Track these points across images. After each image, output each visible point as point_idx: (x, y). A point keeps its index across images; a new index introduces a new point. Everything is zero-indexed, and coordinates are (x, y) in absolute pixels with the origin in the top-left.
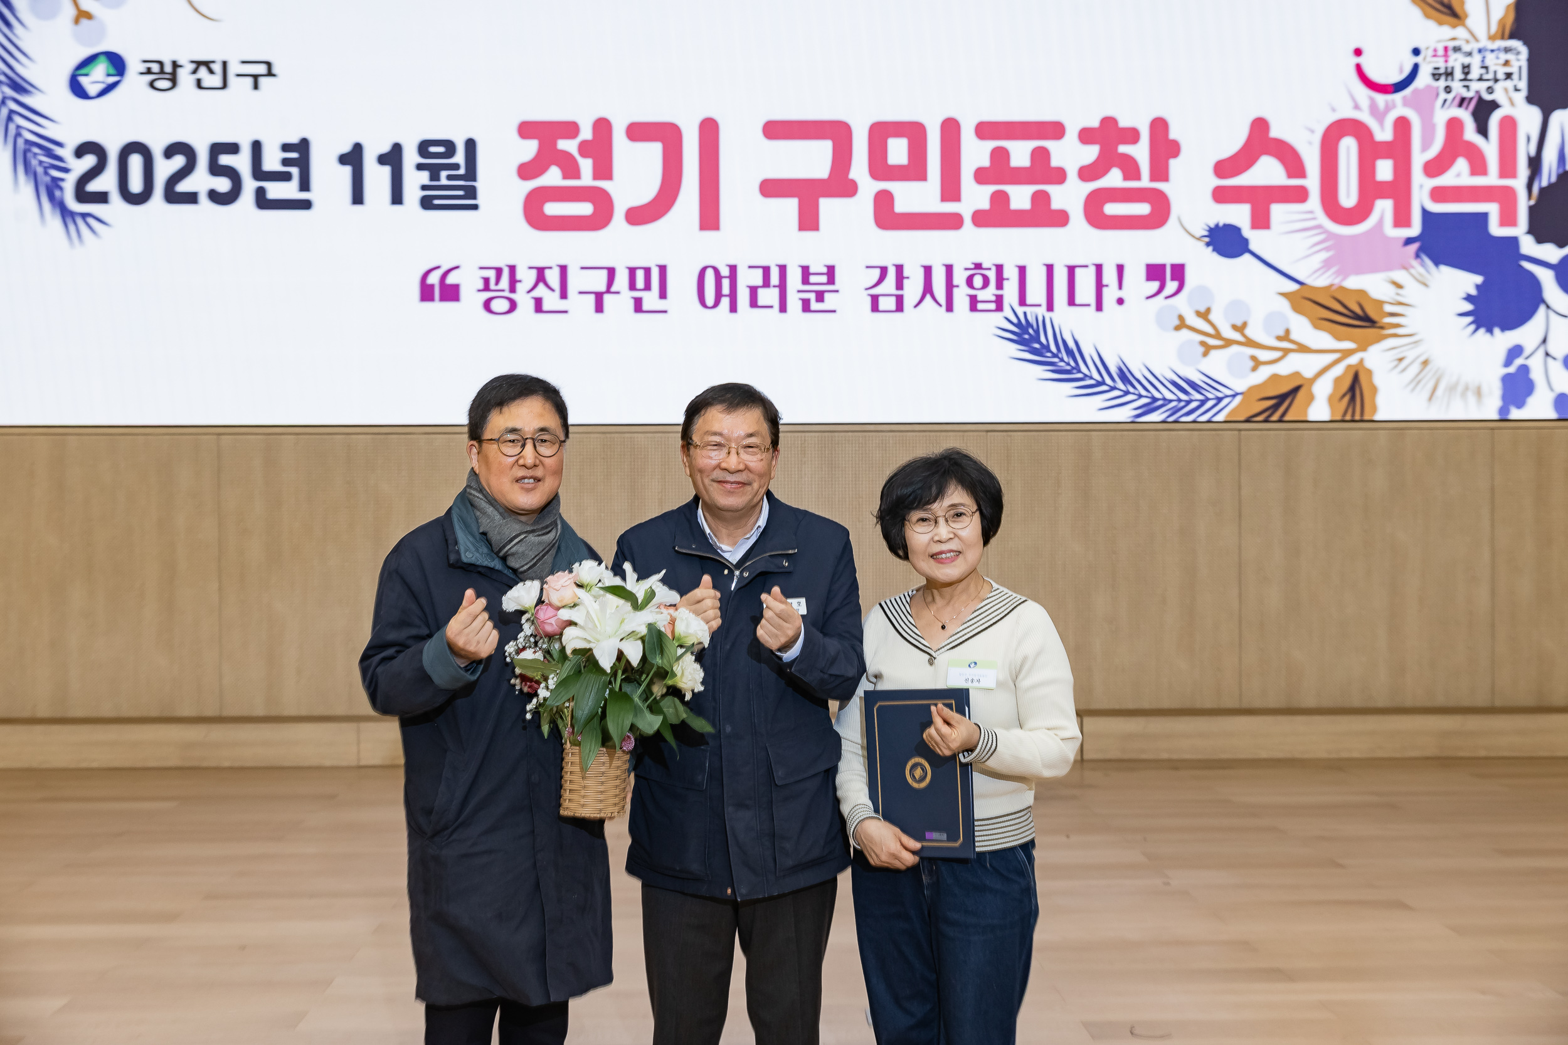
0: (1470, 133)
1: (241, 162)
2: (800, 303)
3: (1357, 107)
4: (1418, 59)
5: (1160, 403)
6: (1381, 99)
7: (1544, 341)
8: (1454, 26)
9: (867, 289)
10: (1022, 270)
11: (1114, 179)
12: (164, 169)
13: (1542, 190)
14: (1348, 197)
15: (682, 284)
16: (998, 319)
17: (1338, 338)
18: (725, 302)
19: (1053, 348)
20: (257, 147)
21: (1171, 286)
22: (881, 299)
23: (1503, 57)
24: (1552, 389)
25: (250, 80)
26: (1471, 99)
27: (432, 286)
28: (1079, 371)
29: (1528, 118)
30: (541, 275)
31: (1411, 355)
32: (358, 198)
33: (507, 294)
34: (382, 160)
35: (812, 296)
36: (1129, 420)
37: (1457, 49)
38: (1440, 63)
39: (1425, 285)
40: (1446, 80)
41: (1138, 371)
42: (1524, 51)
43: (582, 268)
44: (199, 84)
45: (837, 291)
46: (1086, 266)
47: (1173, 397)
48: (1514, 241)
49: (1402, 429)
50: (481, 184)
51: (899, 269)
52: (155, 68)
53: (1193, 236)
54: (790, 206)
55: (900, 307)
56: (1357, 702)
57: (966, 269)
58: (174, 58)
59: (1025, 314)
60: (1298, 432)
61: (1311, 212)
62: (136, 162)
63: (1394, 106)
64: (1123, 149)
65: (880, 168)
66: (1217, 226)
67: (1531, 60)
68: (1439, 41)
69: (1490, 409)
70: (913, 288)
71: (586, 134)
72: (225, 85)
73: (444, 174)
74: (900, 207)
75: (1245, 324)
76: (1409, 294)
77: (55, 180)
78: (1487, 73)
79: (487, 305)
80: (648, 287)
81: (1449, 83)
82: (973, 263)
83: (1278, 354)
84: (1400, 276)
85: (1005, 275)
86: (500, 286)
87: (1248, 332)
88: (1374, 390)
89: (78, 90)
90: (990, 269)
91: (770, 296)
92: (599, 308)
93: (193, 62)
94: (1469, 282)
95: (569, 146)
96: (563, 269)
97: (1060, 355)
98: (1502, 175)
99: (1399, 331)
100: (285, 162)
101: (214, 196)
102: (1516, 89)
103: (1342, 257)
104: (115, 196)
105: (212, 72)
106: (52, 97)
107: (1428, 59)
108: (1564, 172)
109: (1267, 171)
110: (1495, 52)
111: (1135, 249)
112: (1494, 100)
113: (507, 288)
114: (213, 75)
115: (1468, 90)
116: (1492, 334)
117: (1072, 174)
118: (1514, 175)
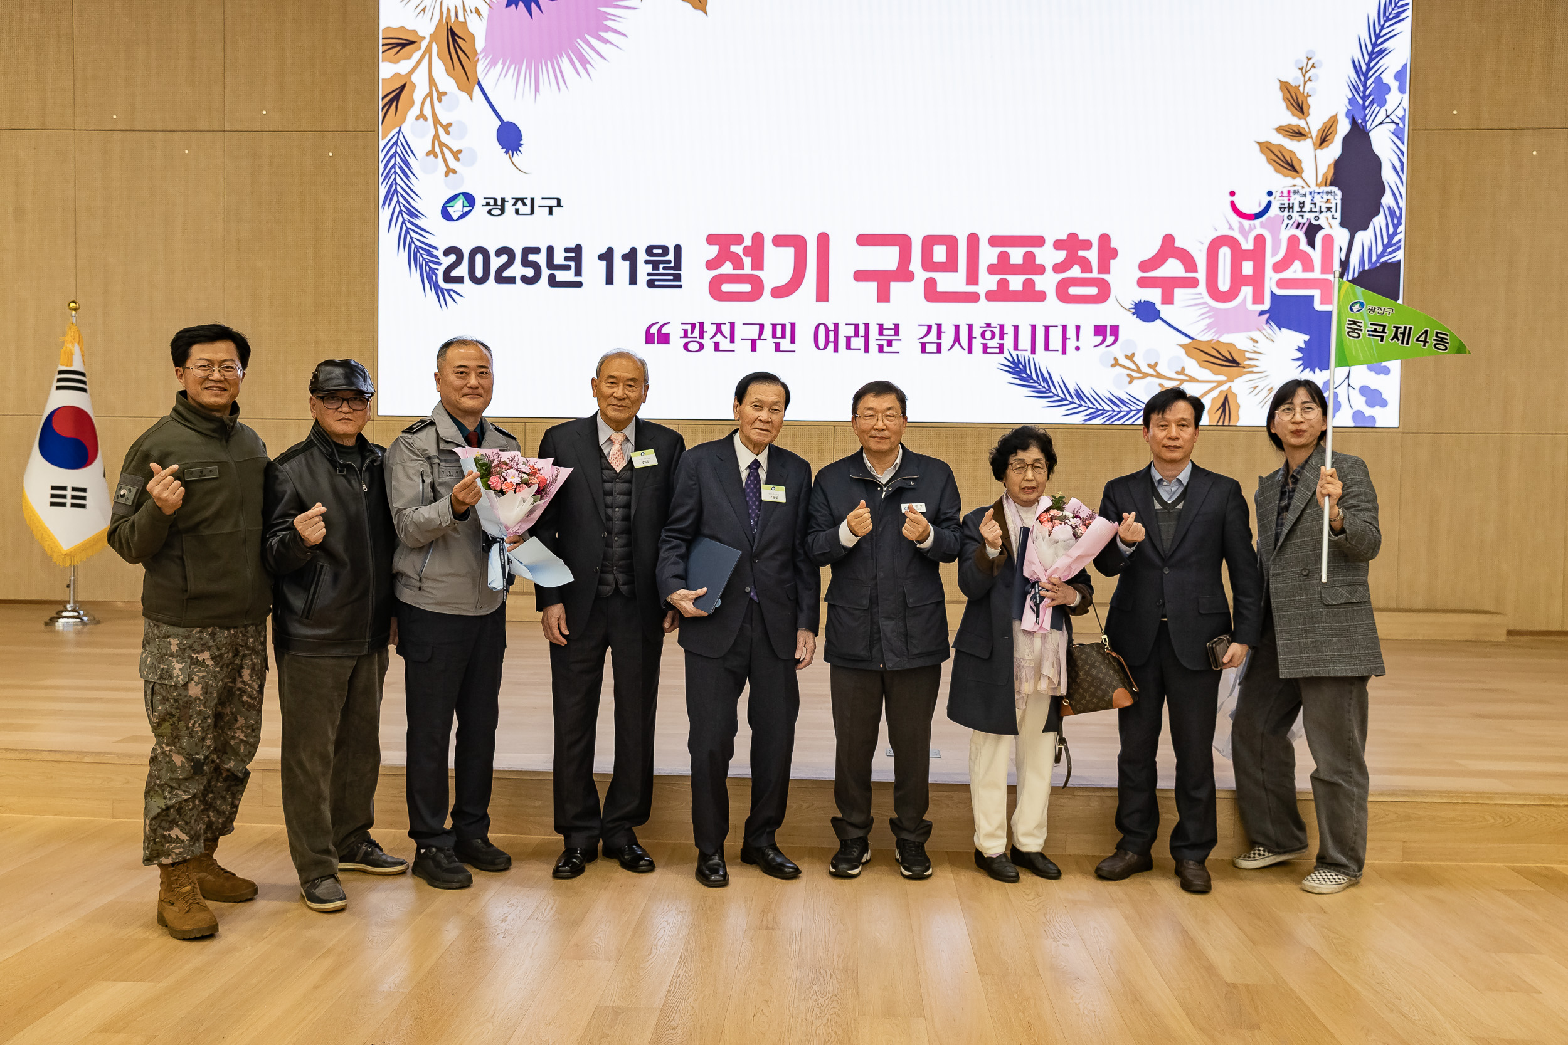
0: (1303, 245)
1: (541, 259)
2: (877, 347)
3: (1231, 228)
4: (1271, 198)
5: (1101, 412)
6: (1246, 223)
7: (1348, 376)
8: (1294, 178)
9: (919, 339)
10: (1016, 328)
11: (1075, 272)
12: (496, 263)
14: (1224, 284)
15: (804, 335)
16: (1000, 358)
17: (1216, 374)
18: (831, 345)
19: (1034, 377)
20: (550, 250)
21: (1110, 339)
22: (927, 345)
23: (1326, 197)
24: (1352, 408)
25: (547, 209)
26: (1305, 223)
27: (653, 335)
28: (1051, 392)
29: (1341, 236)
30: (719, 327)
31: (1262, 385)
32: (610, 280)
33: (698, 340)
34: (624, 257)
35: (885, 343)
36: (1081, 423)
37: (1295, 192)
38: (1286, 202)
39: (1273, 341)
40: (1289, 211)
41: (1087, 392)
42: (1339, 193)
43: (744, 324)
44: (517, 212)
45: (900, 340)
46: (1057, 326)
47: (1110, 409)
49: (1255, 431)
50: (683, 273)
51: (939, 326)
52: (492, 202)
53: (1125, 308)
54: (873, 287)
55: (939, 351)
57: (981, 327)
58: (503, 197)
59: (1017, 355)
61: (1200, 294)
62: (479, 258)
63: (1255, 228)
64: (1081, 253)
65: (928, 264)
66: (1140, 302)
67: (1342, 199)
68: (1284, 187)
70: (948, 338)
71: (748, 242)
72: (532, 212)
73: (661, 266)
74: (940, 288)
75: (1156, 364)
76: (1260, 347)
77: (432, 269)
78: (1315, 207)
79: (686, 347)
80: (783, 336)
81: (1291, 213)
82: (985, 324)
84: (1256, 335)
85: (1005, 331)
86: (693, 335)
87: (1158, 369)
88: (1239, 406)
89: (446, 215)
90: (996, 327)
91: (857, 342)
92: (754, 349)
93: (512, 199)
94: (1300, 339)
95: (737, 249)
96: (732, 325)
97: (1039, 382)
98: (1323, 272)
99: (1255, 370)
100: (567, 259)
101: (525, 279)
102: (1333, 218)
103: (1219, 322)
104: (467, 279)
105: (525, 204)
106: (431, 220)
107: (1278, 198)
108: (1364, 270)
109: (1173, 268)
110: (1321, 194)
111: (1089, 316)
112: (1319, 225)
113: (698, 335)
114: (525, 207)
115: (1303, 218)
116: (1314, 372)
117: (1049, 269)
118: (1331, 271)
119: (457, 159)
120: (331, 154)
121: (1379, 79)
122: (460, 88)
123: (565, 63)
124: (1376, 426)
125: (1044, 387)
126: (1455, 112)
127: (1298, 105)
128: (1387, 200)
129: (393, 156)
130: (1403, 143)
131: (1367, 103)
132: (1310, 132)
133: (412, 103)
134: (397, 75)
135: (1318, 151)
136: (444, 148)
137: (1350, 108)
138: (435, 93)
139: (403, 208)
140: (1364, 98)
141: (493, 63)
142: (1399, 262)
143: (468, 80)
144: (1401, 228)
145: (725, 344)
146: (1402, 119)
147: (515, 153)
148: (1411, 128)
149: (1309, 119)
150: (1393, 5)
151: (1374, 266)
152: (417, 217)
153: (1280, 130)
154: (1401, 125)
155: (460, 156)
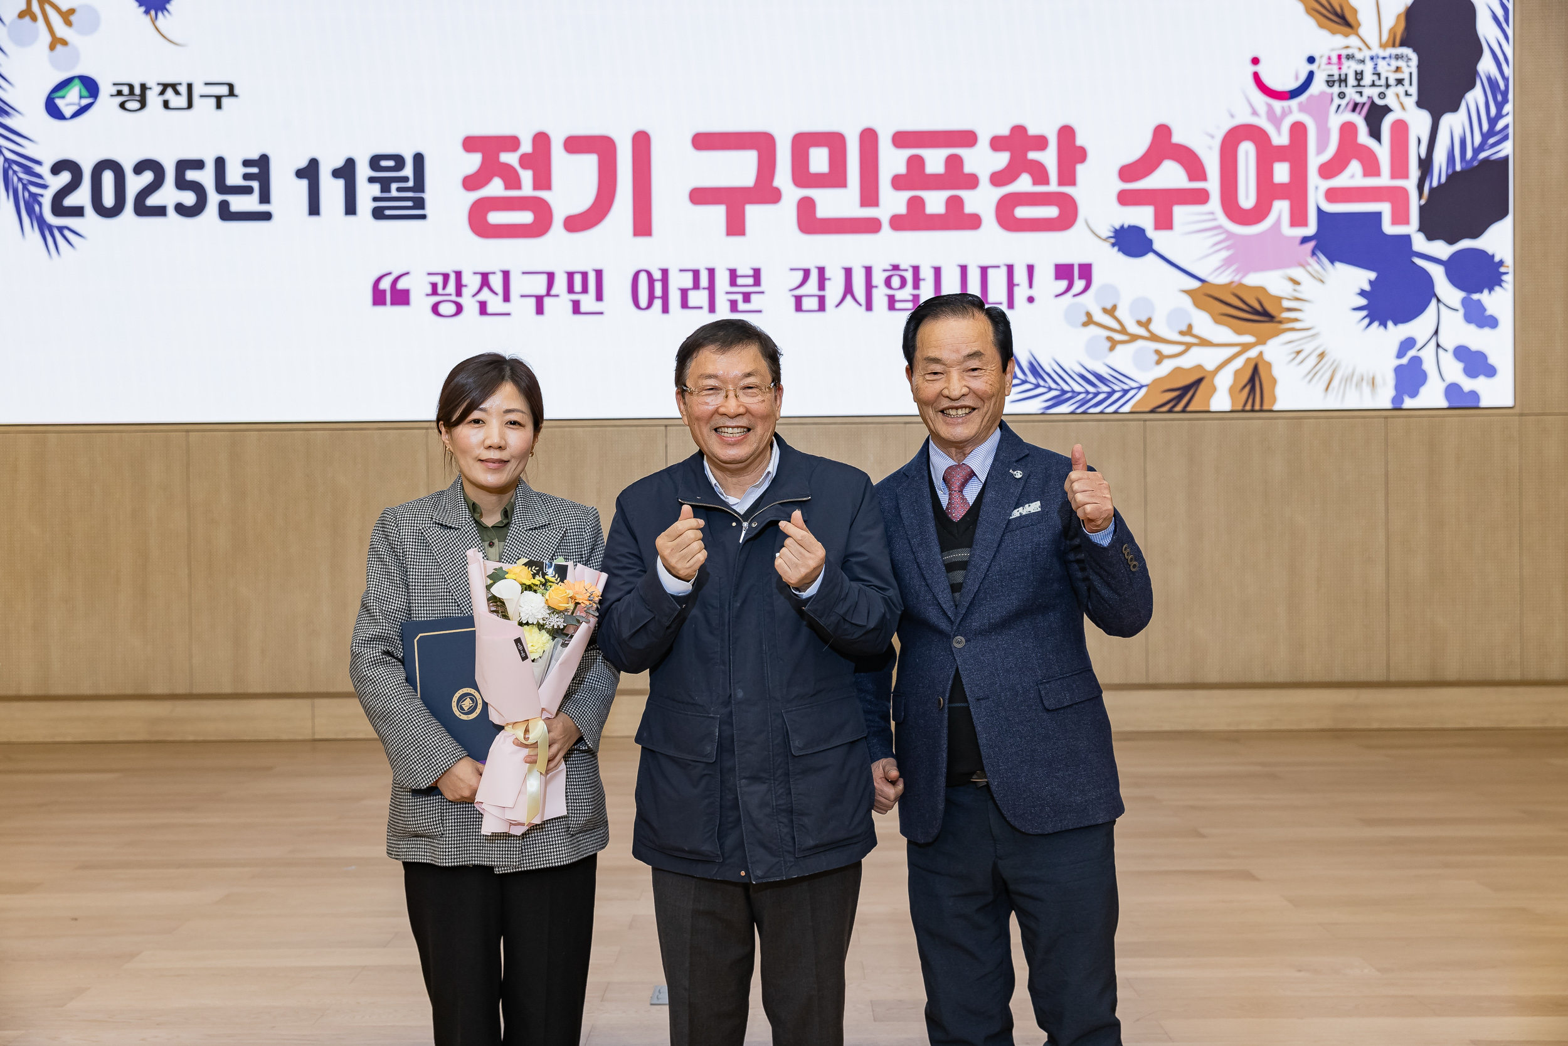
0: (1363, 136)
1: (206, 177)
2: (728, 305)
3: (1255, 113)
4: (1313, 67)
5: (1069, 395)
6: (1278, 105)
7: (1436, 332)
8: (1346, 35)
9: (791, 290)
10: (937, 271)
11: (1024, 184)
12: (135, 184)
13: (1432, 190)
14: (1247, 198)
15: (617, 287)
17: (1239, 332)
18: (658, 303)
20: (220, 163)
21: (1079, 285)
22: (804, 300)
23: (1394, 64)
24: (1444, 381)
25: (213, 101)
26: (1364, 104)
27: (384, 291)
29: (1419, 122)
30: (485, 278)
31: (1308, 348)
32: (314, 209)
33: (454, 298)
34: (336, 173)
35: (739, 298)
36: (1040, 412)
37: (1350, 57)
38: (1335, 70)
39: (1322, 282)
40: (1340, 86)
41: (1047, 364)
42: (1414, 57)
43: (523, 273)
44: (166, 104)
45: (763, 293)
46: (999, 267)
47: (1082, 390)
48: (1407, 239)
49: (1301, 418)
50: (428, 196)
51: (821, 271)
52: (126, 90)
53: (1100, 237)
54: (717, 213)
55: (822, 307)
56: (1258, 678)
57: (884, 270)
58: (143, 82)
60: (1201, 422)
61: (1212, 213)
62: (108, 178)
63: (1291, 112)
64: (1032, 155)
65: (802, 176)
66: (1122, 227)
67: (1419, 67)
68: (1333, 50)
69: (1384, 399)
70: (834, 290)
71: (526, 147)
72: (190, 105)
73: (394, 186)
74: (822, 212)
75: (1149, 320)
76: (1306, 291)
77: (34, 196)
78: (1379, 79)
79: (435, 309)
80: (585, 290)
81: (1343, 89)
82: (891, 265)
83: (1180, 348)
84: (1297, 273)
85: (922, 276)
86: (447, 291)
87: (1152, 327)
88: (1273, 382)
89: (53, 110)
90: (907, 270)
91: (699, 298)
92: (540, 310)
93: (158, 84)
94: (1363, 277)
95: (510, 158)
96: (506, 274)
98: (1394, 176)
99: (1297, 325)
100: (246, 177)
101: (181, 209)
102: (1407, 94)
103: (1241, 255)
104: (89, 210)
105: (178, 93)
106: (29, 118)
107: (1323, 66)
108: (1455, 173)
109: (1170, 175)
110: (1387, 60)
111: (1046, 249)
112: (1386, 105)
113: (454, 293)
114: (179, 96)
115: (1361, 95)
116: (1385, 327)
117: (984, 180)
118: (1405, 175)
119: (69, 23)
124: (1483, 404)
128: (1486, 66)
136: (48, 8)
142: (1506, 158)
144: (1508, 108)
145: (495, 303)
147: (160, 14)
151: (1469, 166)
152: (7, 113)
155: (73, 18)
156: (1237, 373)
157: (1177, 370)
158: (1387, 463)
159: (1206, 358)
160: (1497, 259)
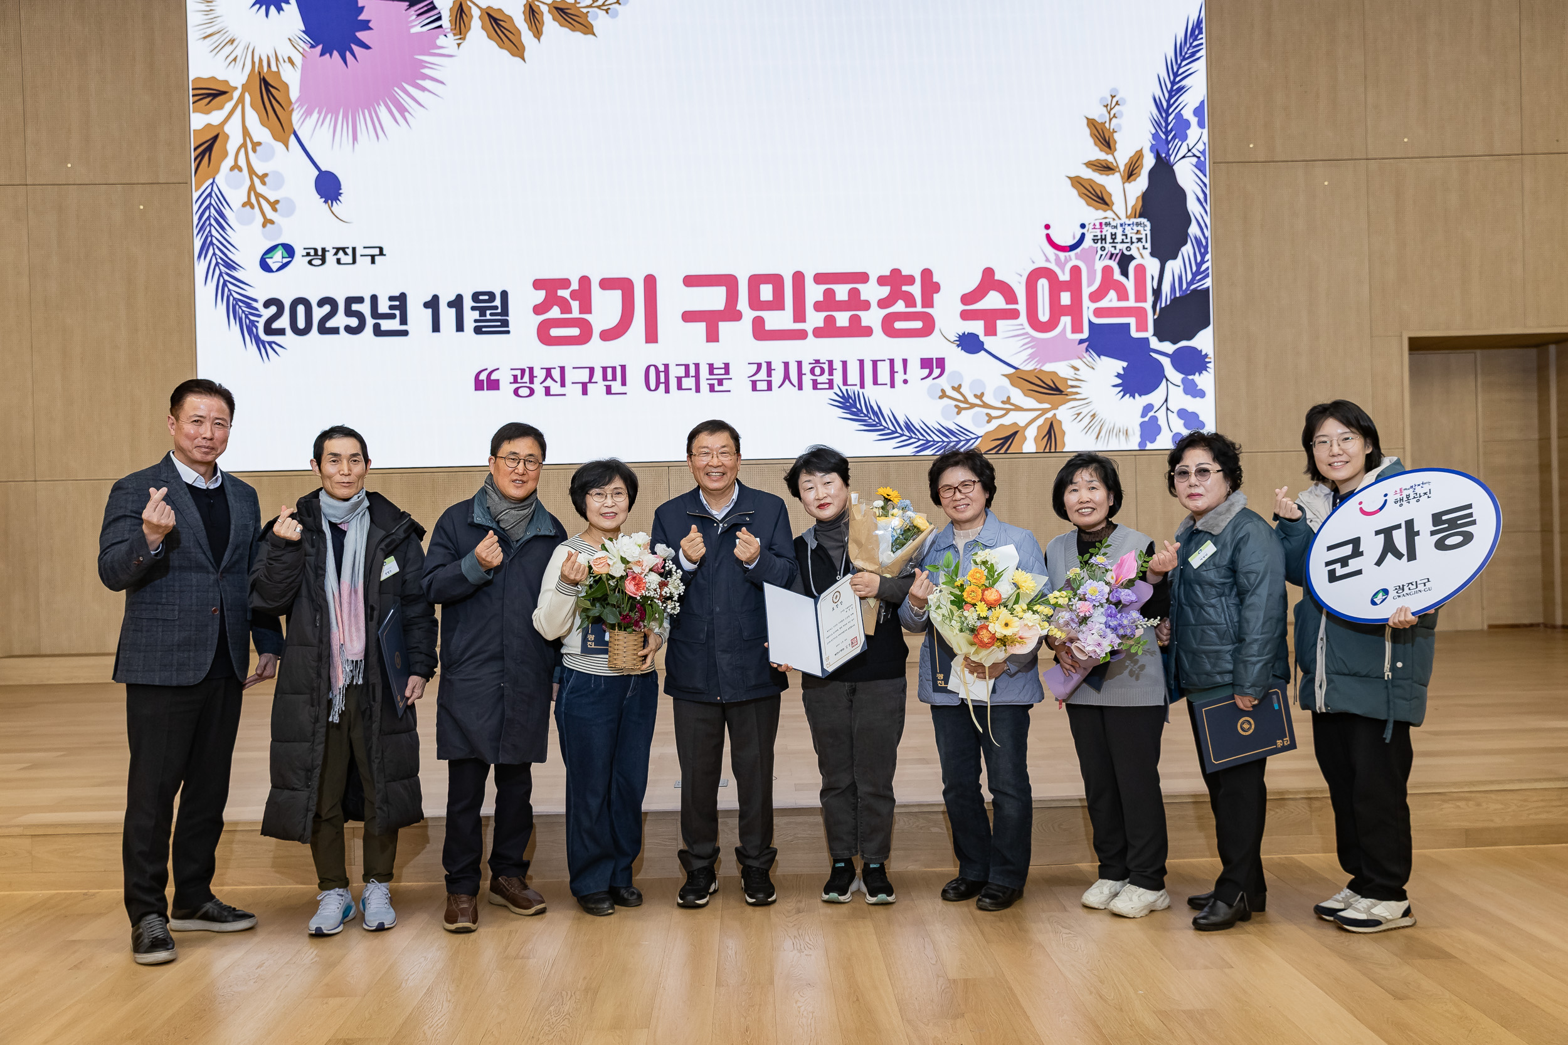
0: (1117, 275)
1: (365, 308)
2: (708, 387)
3: (1048, 260)
4: (1084, 231)
5: (932, 443)
6: (1062, 255)
7: (1166, 400)
8: (1105, 211)
9: (749, 377)
10: (844, 363)
11: (900, 307)
12: (318, 313)
13: (1161, 309)
14: (1044, 315)
15: (635, 376)
16: (830, 394)
17: (1040, 402)
18: (662, 387)
19: (865, 411)
20: (374, 299)
21: (937, 372)
22: (758, 383)
23: (1136, 228)
24: (1171, 431)
25: (370, 258)
26: (1117, 254)
27: (482, 381)
28: (881, 425)
29: (1152, 266)
30: (549, 372)
31: (1085, 411)
32: (436, 328)
33: (528, 385)
34: (450, 304)
35: (716, 382)
36: (912, 454)
37: (1107, 224)
38: (1099, 234)
39: (1093, 368)
40: (1102, 243)
41: (916, 423)
42: (1148, 224)
43: (574, 368)
44: (339, 261)
45: (731, 379)
46: (884, 360)
47: (940, 440)
48: (1148, 338)
50: (511, 318)
51: (769, 364)
52: (312, 252)
53: (949, 341)
54: (701, 327)
55: (770, 388)
57: (810, 364)
58: (323, 247)
59: (847, 390)
60: (1017, 460)
61: (1022, 325)
62: (301, 309)
63: (1071, 259)
64: (904, 288)
65: (756, 303)
66: (964, 334)
67: (1151, 230)
68: (1096, 220)
69: (1134, 443)
70: (778, 376)
71: (575, 286)
72: (354, 262)
73: (488, 312)
74: (768, 326)
75: (982, 394)
76: (1081, 375)
77: (253, 322)
78: (1127, 238)
79: (516, 392)
80: (614, 379)
81: (1104, 245)
82: (814, 360)
83: (1003, 412)
84: (1077, 363)
85: (834, 367)
86: (524, 380)
87: (984, 399)
88: (1064, 433)
89: (265, 266)
90: (825, 363)
91: (689, 383)
92: (585, 392)
93: (333, 248)
94: (1119, 366)
95: (564, 293)
96: (562, 369)
97: (869, 415)
98: (1137, 301)
99: (1078, 397)
100: (391, 307)
101: (348, 329)
102: (1144, 248)
103: (1041, 352)
104: (288, 331)
105: (347, 254)
106: (249, 271)
107: (1090, 230)
108: (1176, 298)
109: (994, 301)
110: (1131, 226)
111: (915, 349)
112: (1131, 255)
113: (528, 381)
114: (347, 256)
115: (1115, 249)
116: (1134, 398)
117: (874, 304)
118: (1145, 301)
119: (275, 210)
120: (142, 207)
121: (1179, 115)
122: (276, 138)
123: (383, 112)
125: (874, 421)
126: (1251, 146)
127: (1105, 140)
128: (1194, 230)
129: (208, 207)
130: (1205, 176)
131: (1170, 138)
132: (1118, 166)
133: (225, 154)
134: (209, 126)
135: (1127, 185)
136: (261, 199)
137: (1154, 143)
138: (249, 143)
139: (219, 261)
140: (1167, 133)
141: (308, 113)
142: (1208, 288)
143: (283, 130)
144: (1208, 257)
146: (1203, 153)
147: (334, 202)
148: (1211, 163)
149: (1115, 154)
150: (1188, 45)
151: (1184, 294)
152: (235, 269)
153: (1090, 165)
154: (1202, 159)
155: (277, 206)
156: (1039, 428)
157: (1001, 426)
158: (1136, 487)
159: (1021, 418)
160: (1203, 353)
